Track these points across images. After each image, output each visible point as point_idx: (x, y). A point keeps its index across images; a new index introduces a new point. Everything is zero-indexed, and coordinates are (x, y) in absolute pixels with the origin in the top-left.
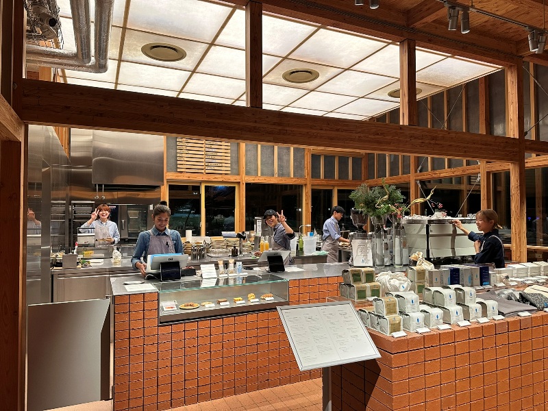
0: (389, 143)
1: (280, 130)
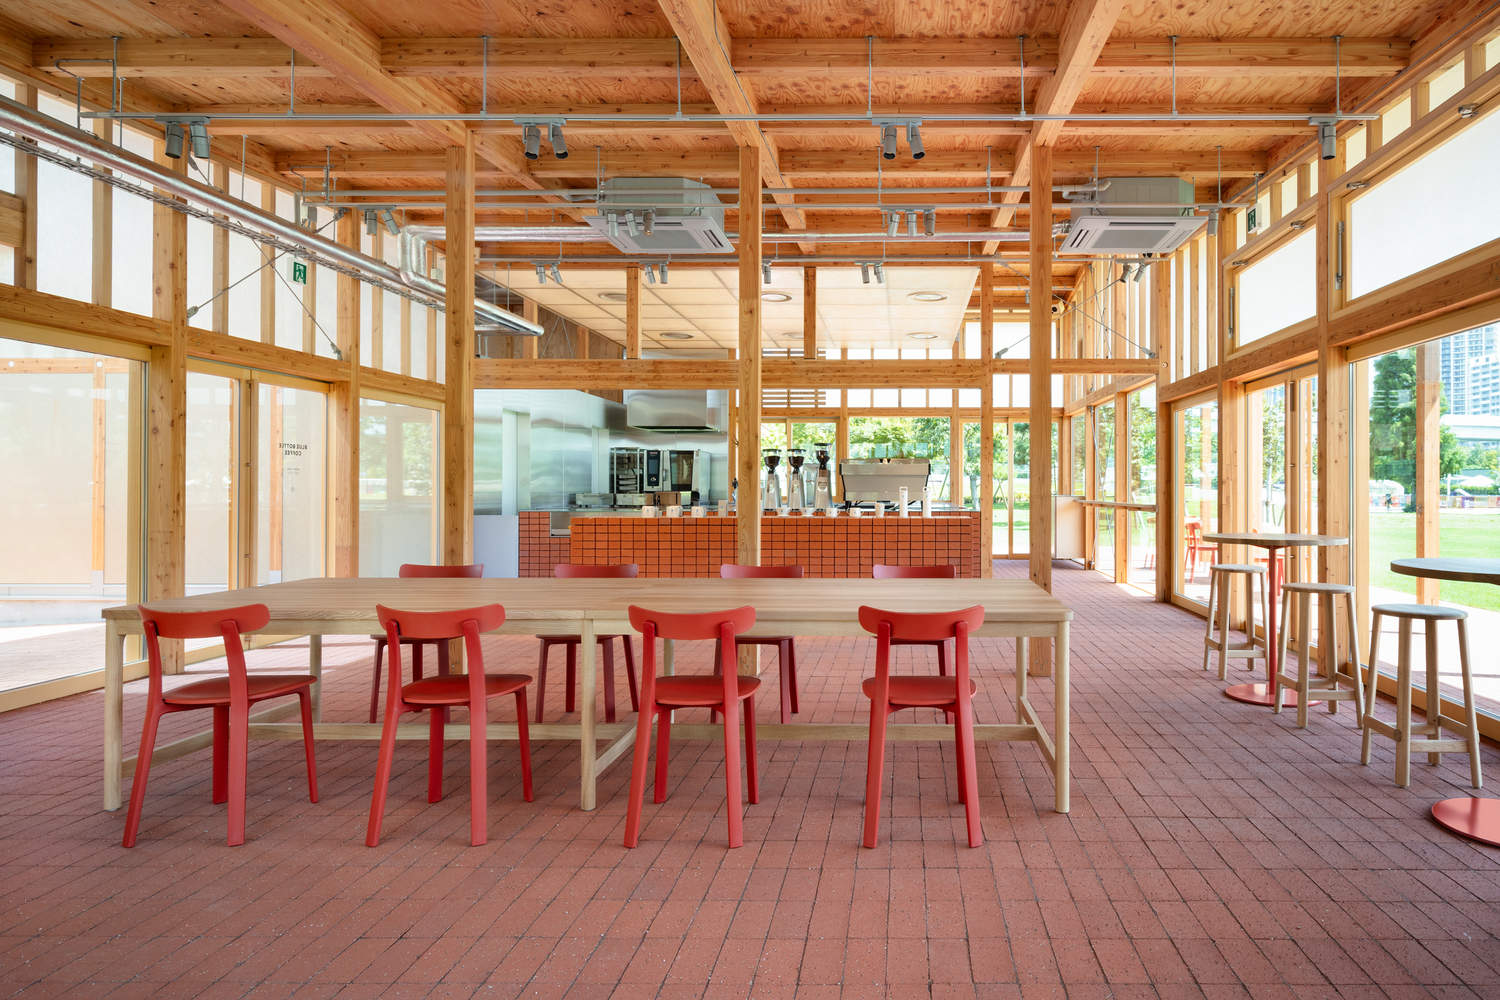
0: (779, 379)
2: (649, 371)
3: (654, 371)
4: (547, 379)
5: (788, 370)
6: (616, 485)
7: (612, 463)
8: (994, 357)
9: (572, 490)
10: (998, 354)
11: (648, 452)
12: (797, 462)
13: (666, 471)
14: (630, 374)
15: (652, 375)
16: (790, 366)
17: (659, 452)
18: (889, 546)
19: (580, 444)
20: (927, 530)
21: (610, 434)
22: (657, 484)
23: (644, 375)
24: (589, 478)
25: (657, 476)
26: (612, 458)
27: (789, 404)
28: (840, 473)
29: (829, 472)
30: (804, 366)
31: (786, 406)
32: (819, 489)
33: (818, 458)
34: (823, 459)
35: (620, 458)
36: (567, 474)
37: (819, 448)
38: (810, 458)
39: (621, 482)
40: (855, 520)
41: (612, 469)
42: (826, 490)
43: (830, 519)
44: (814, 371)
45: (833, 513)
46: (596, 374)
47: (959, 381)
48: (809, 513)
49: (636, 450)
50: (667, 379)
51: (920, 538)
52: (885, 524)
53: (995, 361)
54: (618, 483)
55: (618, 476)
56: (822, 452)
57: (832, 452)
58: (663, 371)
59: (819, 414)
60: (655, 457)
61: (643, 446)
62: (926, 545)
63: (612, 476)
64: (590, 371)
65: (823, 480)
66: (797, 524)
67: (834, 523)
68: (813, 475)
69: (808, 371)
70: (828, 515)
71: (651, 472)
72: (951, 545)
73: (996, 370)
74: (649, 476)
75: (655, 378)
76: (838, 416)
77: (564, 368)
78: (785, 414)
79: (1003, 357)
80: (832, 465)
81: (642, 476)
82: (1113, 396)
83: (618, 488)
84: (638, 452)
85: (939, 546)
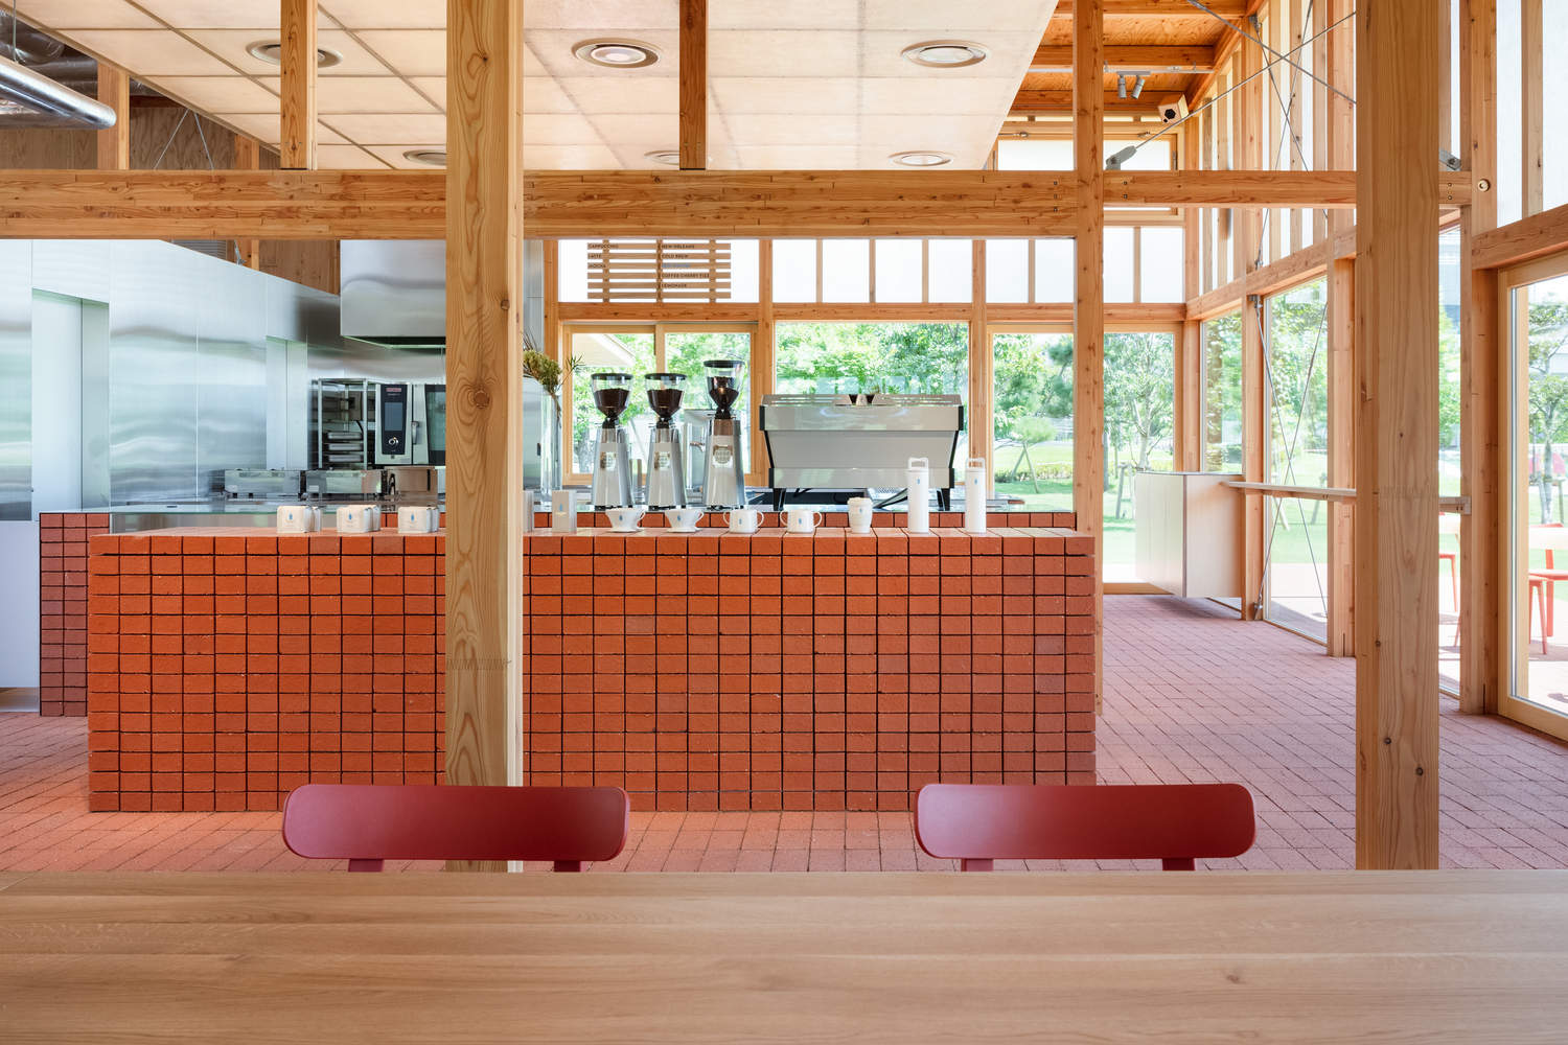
0: (623, 215)
1: (344, 208)
2: (332, 197)
3: (342, 197)
4: (102, 215)
5: (642, 194)
6: (322, 454)
7: (314, 410)
8: (1105, 166)
9: (217, 461)
10: (1113, 160)
11: (384, 387)
12: (666, 403)
13: (419, 425)
14: (289, 203)
15: (337, 205)
16: (649, 186)
17: (404, 387)
18: (886, 605)
19: (239, 378)
20: (981, 565)
21: (310, 353)
22: (400, 450)
23: (320, 206)
24: (261, 439)
25: (401, 435)
26: (314, 399)
27: (659, 296)
28: (762, 427)
29: (738, 423)
30: (682, 186)
31: (654, 301)
32: (714, 461)
33: (713, 393)
34: (723, 395)
35: (328, 399)
36: (206, 433)
37: (713, 372)
38: (696, 395)
39: (332, 447)
40: (799, 541)
41: (314, 421)
42: (730, 464)
43: (737, 541)
44: (701, 198)
45: (746, 521)
46: (215, 203)
47: (1028, 221)
48: (686, 522)
49: (359, 383)
50: (372, 214)
51: (963, 586)
52: (876, 550)
53: (1106, 174)
54: (325, 448)
55: (325, 436)
56: (722, 381)
57: (741, 378)
58: (365, 198)
59: (718, 315)
60: (396, 396)
61: (373, 377)
62: (980, 605)
63: (313, 436)
64: (197, 197)
65: (725, 441)
66: (655, 550)
67: (749, 549)
68: (704, 432)
69: (688, 197)
70: (734, 526)
71: (388, 428)
72: (1042, 605)
73: (1109, 196)
74: (386, 435)
75: (344, 213)
76: (757, 320)
77: (138, 191)
78: (652, 316)
79: (1126, 166)
80: (742, 409)
81: (371, 435)
82: (1324, 267)
83: (325, 459)
84: (364, 389)
85: (1011, 605)
